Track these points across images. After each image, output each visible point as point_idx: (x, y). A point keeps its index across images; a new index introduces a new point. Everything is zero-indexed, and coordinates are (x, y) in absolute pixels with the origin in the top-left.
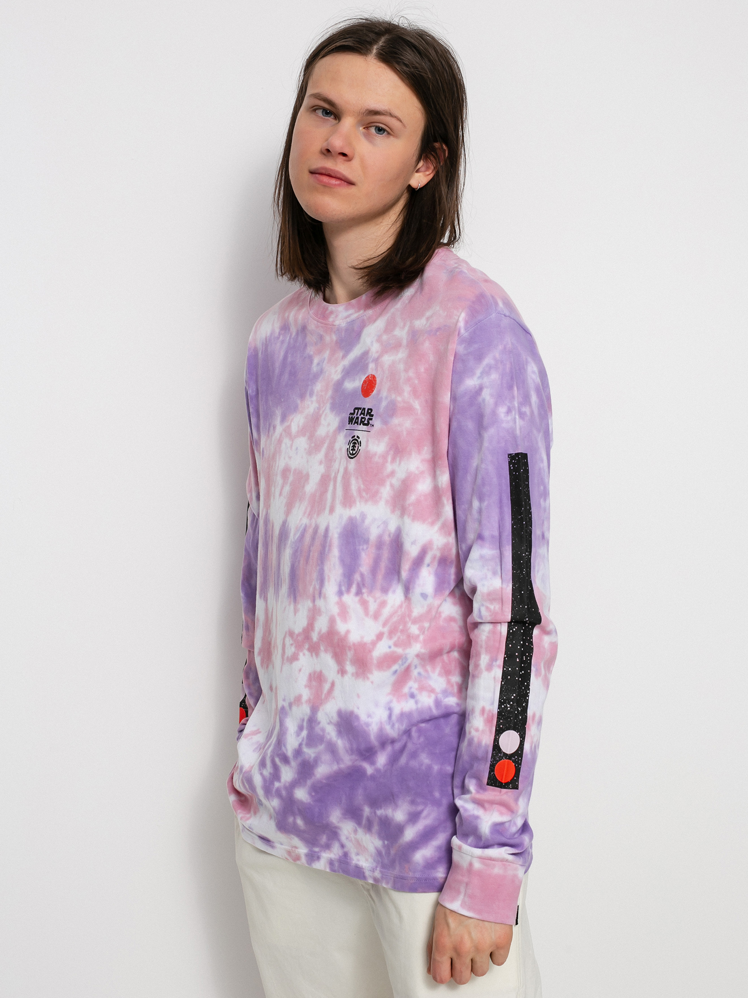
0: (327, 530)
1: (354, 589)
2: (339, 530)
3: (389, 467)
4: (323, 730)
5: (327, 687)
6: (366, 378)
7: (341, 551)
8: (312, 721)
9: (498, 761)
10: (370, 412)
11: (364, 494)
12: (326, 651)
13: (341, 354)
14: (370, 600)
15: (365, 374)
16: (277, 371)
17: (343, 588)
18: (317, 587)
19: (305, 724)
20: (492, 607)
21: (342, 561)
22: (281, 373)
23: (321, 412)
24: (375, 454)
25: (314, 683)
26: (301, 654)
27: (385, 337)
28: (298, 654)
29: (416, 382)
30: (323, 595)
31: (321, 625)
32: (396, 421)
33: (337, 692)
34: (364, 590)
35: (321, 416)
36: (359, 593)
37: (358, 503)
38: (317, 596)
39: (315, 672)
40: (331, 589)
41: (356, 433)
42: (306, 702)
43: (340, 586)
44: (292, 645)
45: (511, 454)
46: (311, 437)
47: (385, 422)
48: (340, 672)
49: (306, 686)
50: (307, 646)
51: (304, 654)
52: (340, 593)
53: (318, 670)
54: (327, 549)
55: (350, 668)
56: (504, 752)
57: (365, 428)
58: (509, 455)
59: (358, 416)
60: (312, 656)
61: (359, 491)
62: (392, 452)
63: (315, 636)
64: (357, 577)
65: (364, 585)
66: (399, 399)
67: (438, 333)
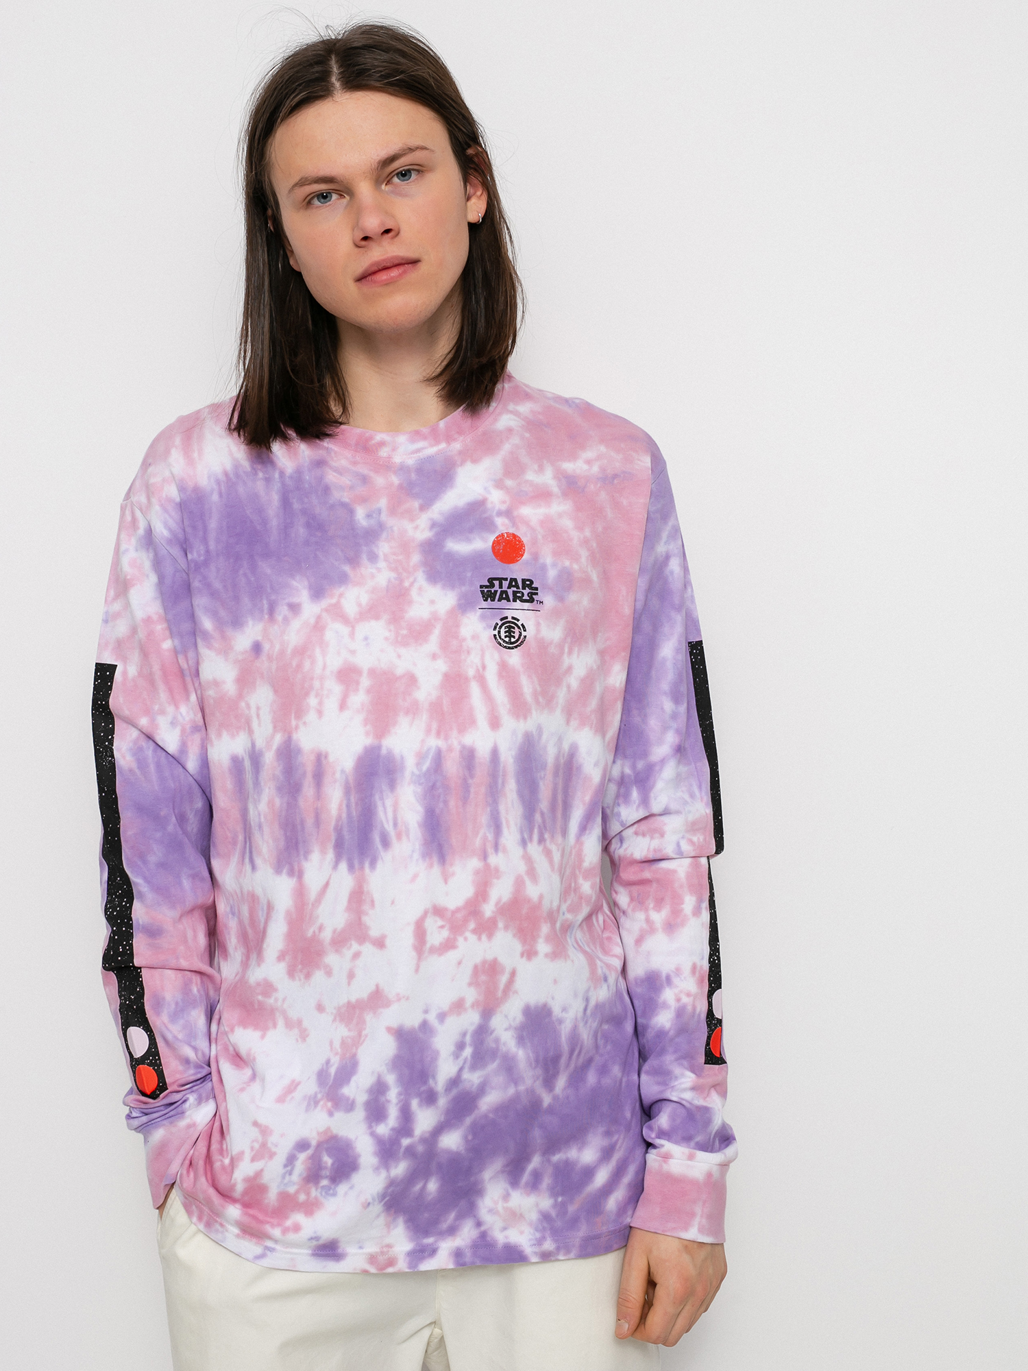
0: (495, 753)
1: (536, 837)
2: (513, 753)
3: (566, 661)
4: (497, 1040)
5: (504, 979)
6: (497, 538)
7: (518, 782)
8: (482, 1031)
9: (713, 1031)
10: (527, 583)
11: (541, 699)
12: (506, 928)
13: (416, 504)
14: (553, 848)
15: (494, 532)
16: (274, 523)
17: (526, 836)
18: (490, 837)
19: (468, 1039)
20: (695, 839)
21: (521, 795)
22: (286, 528)
23: (407, 584)
24: (551, 643)
25: (483, 978)
26: (460, 940)
27: (509, 483)
28: (455, 939)
29: (595, 545)
30: (500, 848)
31: (501, 891)
32: (572, 597)
33: (519, 983)
34: (547, 836)
35: (408, 590)
36: (541, 840)
37: (534, 712)
38: (490, 850)
39: (484, 962)
40: (510, 837)
41: (510, 614)
42: (473, 1006)
43: (522, 833)
44: (442, 927)
45: (691, 643)
46: (395, 619)
47: (561, 599)
48: (525, 955)
49: (470, 984)
50: (472, 925)
51: (466, 939)
52: (524, 843)
53: (490, 957)
54: (500, 781)
55: (543, 947)
56: (717, 1018)
57: (526, 605)
58: (690, 643)
59: (504, 588)
60: (480, 939)
61: (535, 694)
62: (569, 640)
63: (488, 909)
64: (538, 817)
65: (545, 827)
66: (576, 567)
67: (616, 481)
